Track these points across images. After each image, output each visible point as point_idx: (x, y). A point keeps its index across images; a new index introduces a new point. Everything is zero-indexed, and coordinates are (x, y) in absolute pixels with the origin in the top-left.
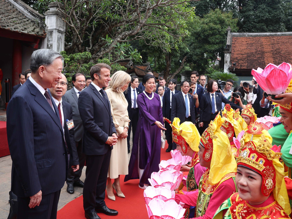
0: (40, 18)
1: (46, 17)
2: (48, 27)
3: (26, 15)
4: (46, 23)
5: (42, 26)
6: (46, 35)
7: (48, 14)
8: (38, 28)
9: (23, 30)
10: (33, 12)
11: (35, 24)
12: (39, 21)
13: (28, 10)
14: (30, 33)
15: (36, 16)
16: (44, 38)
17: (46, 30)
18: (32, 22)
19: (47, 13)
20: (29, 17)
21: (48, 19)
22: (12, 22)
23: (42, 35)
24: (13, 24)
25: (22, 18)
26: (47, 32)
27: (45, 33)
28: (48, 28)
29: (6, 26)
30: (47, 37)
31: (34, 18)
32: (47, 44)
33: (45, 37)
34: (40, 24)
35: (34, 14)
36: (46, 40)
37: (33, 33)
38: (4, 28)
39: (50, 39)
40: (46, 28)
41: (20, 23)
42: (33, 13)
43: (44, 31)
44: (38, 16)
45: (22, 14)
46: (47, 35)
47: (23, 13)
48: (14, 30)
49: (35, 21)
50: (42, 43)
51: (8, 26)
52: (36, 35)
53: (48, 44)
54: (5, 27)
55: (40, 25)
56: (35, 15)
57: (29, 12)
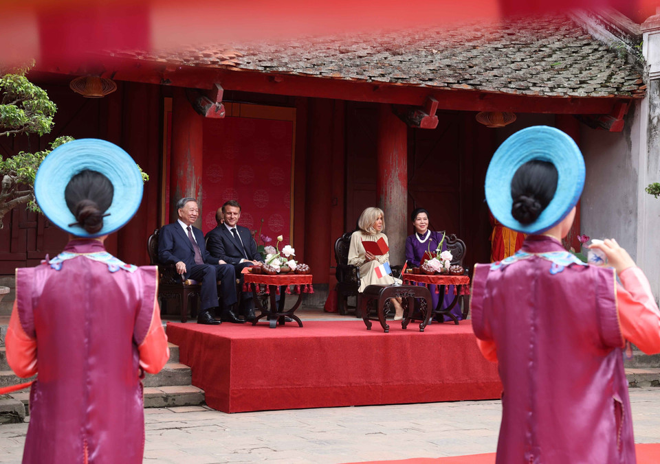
0: (631, 39)
1: (645, 36)
2: (650, 66)
3: (591, 32)
4: (645, 53)
5: (636, 62)
6: (645, 90)
7: (651, 27)
8: (625, 69)
9: (574, 89)
10: (611, 23)
11: (616, 57)
12: (629, 48)
13: (597, 18)
14: (594, 95)
15: (620, 34)
16: (640, 100)
17: (645, 75)
18: (608, 51)
19: (647, 25)
20: (602, 38)
21: (651, 43)
22: (548, 67)
23: (633, 92)
24: (549, 76)
25: (578, 44)
26: (646, 80)
27: (642, 84)
28: (652, 70)
29: (531, 85)
30: (648, 96)
31: (615, 38)
32: (650, 116)
33: (644, 97)
34: (630, 57)
35: (614, 27)
36: (645, 105)
37: (603, 93)
38: (524, 92)
39: (655, 102)
40: (645, 70)
41: (571, 66)
42: (612, 25)
43: (640, 78)
44: (627, 34)
45: (582, 29)
46: (648, 90)
47: (585, 28)
48: (550, 94)
49: (616, 47)
50: (635, 114)
51: (535, 85)
52: (612, 96)
53: (652, 116)
54: (528, 88)
55: (631, 60)
56: (617, 31)
57: (602, 21)
